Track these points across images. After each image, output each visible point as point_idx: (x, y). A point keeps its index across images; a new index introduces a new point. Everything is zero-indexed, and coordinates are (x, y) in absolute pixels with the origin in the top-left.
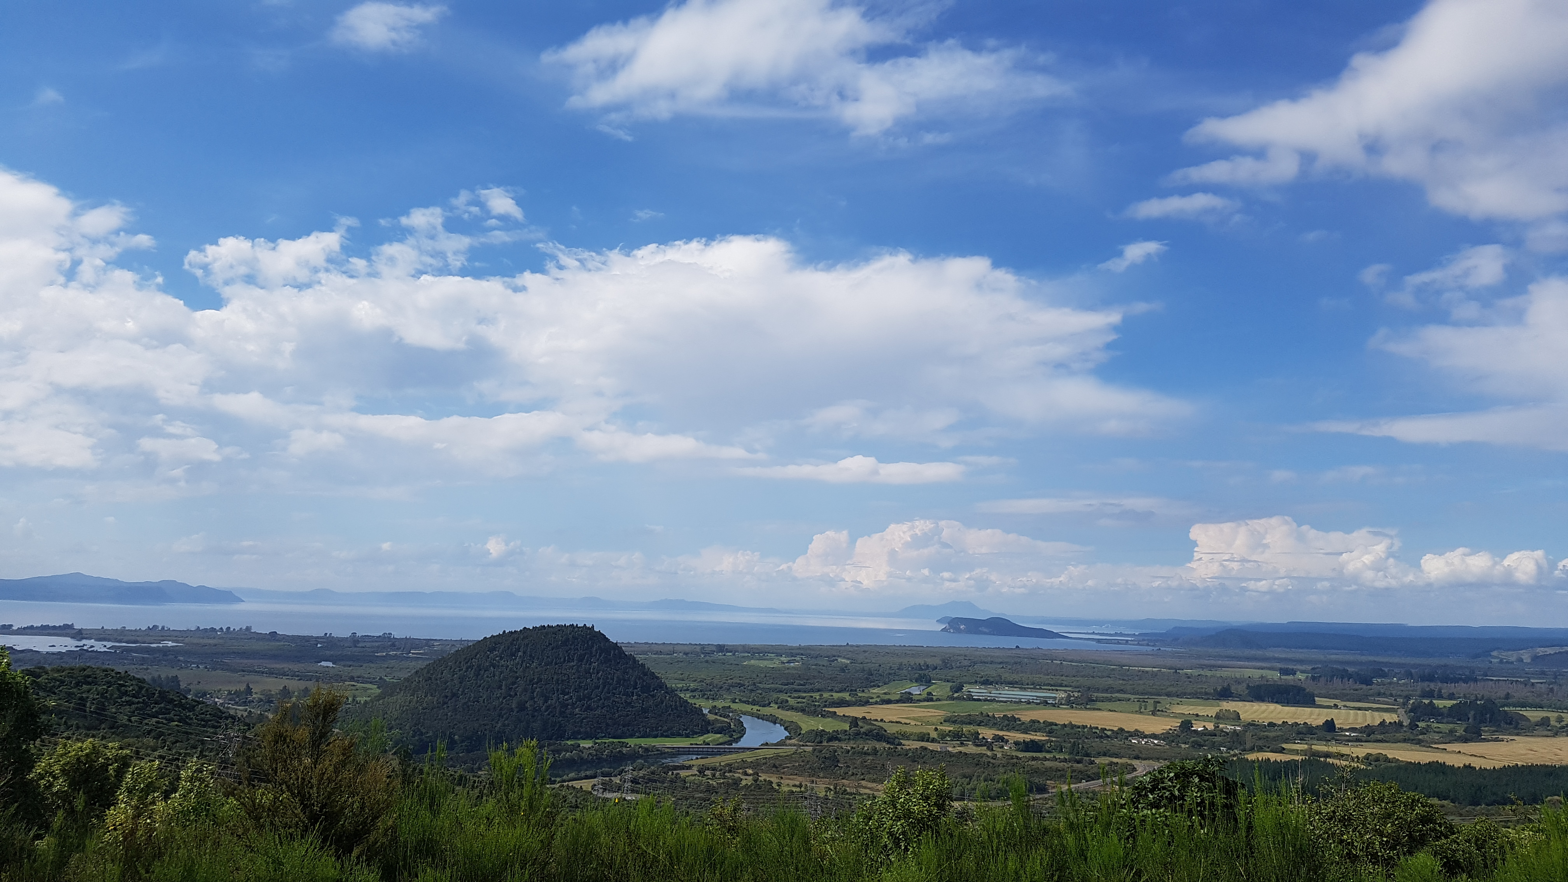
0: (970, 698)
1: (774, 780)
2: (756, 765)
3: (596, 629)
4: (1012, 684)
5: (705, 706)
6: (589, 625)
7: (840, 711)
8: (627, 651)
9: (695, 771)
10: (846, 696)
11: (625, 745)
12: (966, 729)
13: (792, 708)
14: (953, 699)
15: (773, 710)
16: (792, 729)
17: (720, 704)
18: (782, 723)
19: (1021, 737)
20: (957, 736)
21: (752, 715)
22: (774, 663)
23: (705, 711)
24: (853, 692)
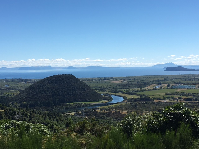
0: (172, 88)
1: (121, 111)
2: (115, 108)
3: (72, 75)
4: (184, 84)
5: (102, 93)
6: (70, 74)
7: (137, 93)
8: (81, 80)
9: (100, 110)
10: (139, 89)
11: (81, 104)
12: (171, 96)
13: (124, 93)
14: (167, 88)
15: (120, 94)
16: (125, 98)
17: (105, 93)
18: (122, 97)
19: (185, 97)
20: (168, 98)
21: (114, 95)
22: (120, 81)
23: (102, 95)
24: (140, 88)
